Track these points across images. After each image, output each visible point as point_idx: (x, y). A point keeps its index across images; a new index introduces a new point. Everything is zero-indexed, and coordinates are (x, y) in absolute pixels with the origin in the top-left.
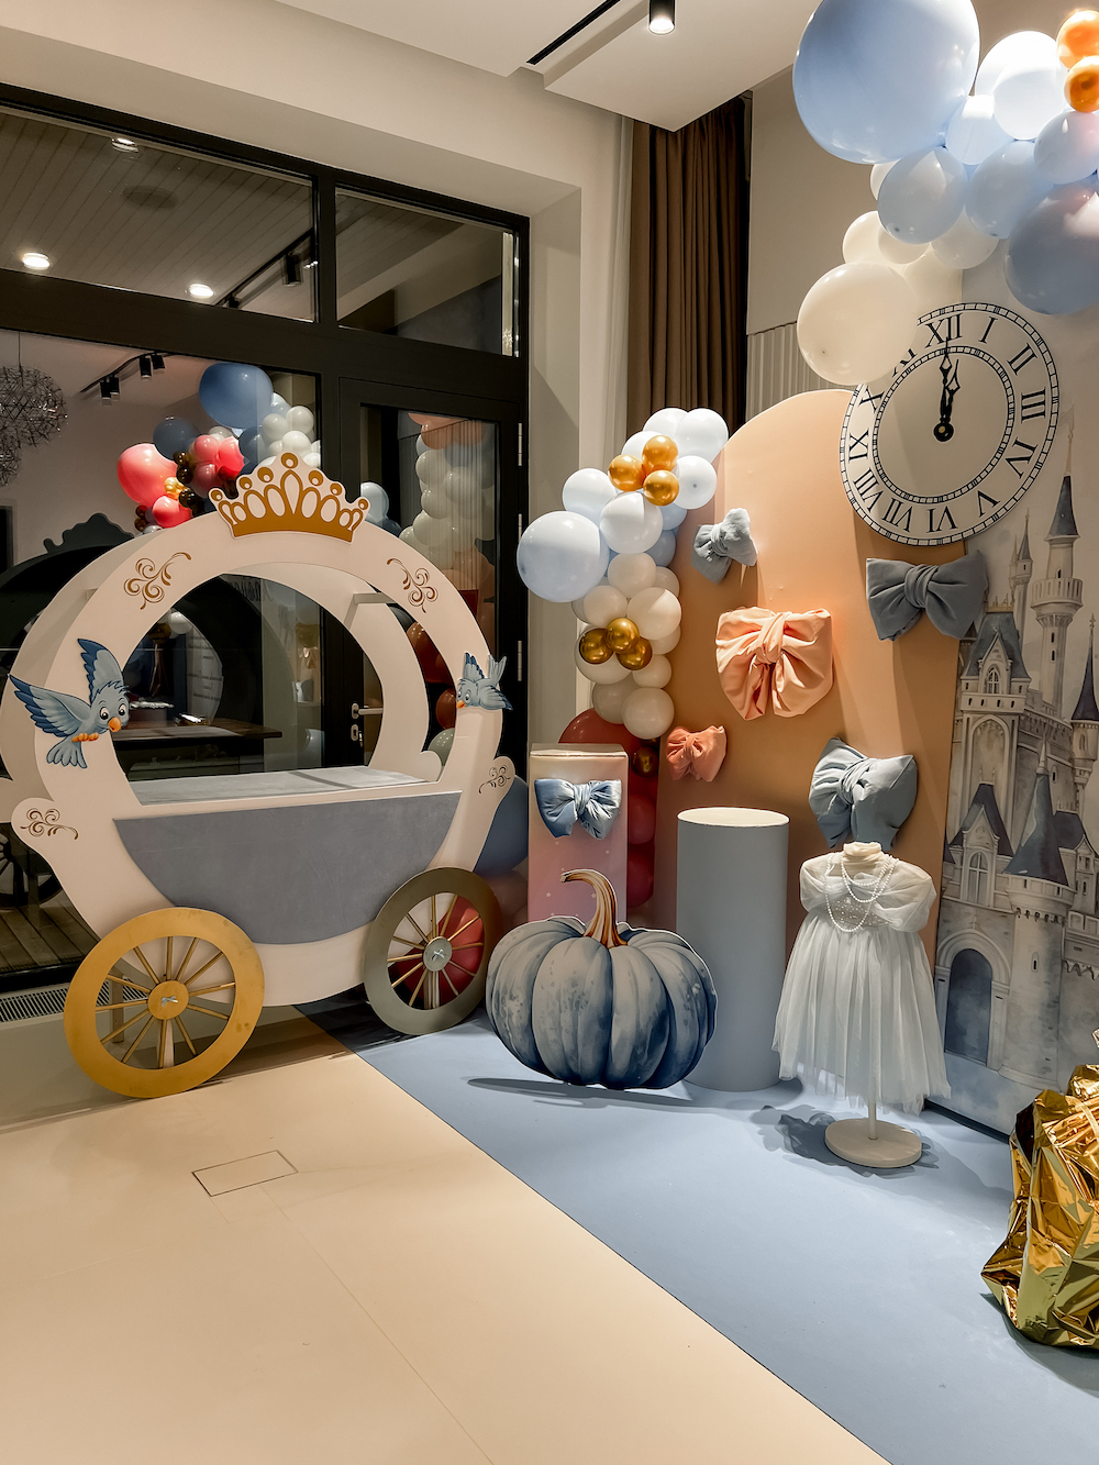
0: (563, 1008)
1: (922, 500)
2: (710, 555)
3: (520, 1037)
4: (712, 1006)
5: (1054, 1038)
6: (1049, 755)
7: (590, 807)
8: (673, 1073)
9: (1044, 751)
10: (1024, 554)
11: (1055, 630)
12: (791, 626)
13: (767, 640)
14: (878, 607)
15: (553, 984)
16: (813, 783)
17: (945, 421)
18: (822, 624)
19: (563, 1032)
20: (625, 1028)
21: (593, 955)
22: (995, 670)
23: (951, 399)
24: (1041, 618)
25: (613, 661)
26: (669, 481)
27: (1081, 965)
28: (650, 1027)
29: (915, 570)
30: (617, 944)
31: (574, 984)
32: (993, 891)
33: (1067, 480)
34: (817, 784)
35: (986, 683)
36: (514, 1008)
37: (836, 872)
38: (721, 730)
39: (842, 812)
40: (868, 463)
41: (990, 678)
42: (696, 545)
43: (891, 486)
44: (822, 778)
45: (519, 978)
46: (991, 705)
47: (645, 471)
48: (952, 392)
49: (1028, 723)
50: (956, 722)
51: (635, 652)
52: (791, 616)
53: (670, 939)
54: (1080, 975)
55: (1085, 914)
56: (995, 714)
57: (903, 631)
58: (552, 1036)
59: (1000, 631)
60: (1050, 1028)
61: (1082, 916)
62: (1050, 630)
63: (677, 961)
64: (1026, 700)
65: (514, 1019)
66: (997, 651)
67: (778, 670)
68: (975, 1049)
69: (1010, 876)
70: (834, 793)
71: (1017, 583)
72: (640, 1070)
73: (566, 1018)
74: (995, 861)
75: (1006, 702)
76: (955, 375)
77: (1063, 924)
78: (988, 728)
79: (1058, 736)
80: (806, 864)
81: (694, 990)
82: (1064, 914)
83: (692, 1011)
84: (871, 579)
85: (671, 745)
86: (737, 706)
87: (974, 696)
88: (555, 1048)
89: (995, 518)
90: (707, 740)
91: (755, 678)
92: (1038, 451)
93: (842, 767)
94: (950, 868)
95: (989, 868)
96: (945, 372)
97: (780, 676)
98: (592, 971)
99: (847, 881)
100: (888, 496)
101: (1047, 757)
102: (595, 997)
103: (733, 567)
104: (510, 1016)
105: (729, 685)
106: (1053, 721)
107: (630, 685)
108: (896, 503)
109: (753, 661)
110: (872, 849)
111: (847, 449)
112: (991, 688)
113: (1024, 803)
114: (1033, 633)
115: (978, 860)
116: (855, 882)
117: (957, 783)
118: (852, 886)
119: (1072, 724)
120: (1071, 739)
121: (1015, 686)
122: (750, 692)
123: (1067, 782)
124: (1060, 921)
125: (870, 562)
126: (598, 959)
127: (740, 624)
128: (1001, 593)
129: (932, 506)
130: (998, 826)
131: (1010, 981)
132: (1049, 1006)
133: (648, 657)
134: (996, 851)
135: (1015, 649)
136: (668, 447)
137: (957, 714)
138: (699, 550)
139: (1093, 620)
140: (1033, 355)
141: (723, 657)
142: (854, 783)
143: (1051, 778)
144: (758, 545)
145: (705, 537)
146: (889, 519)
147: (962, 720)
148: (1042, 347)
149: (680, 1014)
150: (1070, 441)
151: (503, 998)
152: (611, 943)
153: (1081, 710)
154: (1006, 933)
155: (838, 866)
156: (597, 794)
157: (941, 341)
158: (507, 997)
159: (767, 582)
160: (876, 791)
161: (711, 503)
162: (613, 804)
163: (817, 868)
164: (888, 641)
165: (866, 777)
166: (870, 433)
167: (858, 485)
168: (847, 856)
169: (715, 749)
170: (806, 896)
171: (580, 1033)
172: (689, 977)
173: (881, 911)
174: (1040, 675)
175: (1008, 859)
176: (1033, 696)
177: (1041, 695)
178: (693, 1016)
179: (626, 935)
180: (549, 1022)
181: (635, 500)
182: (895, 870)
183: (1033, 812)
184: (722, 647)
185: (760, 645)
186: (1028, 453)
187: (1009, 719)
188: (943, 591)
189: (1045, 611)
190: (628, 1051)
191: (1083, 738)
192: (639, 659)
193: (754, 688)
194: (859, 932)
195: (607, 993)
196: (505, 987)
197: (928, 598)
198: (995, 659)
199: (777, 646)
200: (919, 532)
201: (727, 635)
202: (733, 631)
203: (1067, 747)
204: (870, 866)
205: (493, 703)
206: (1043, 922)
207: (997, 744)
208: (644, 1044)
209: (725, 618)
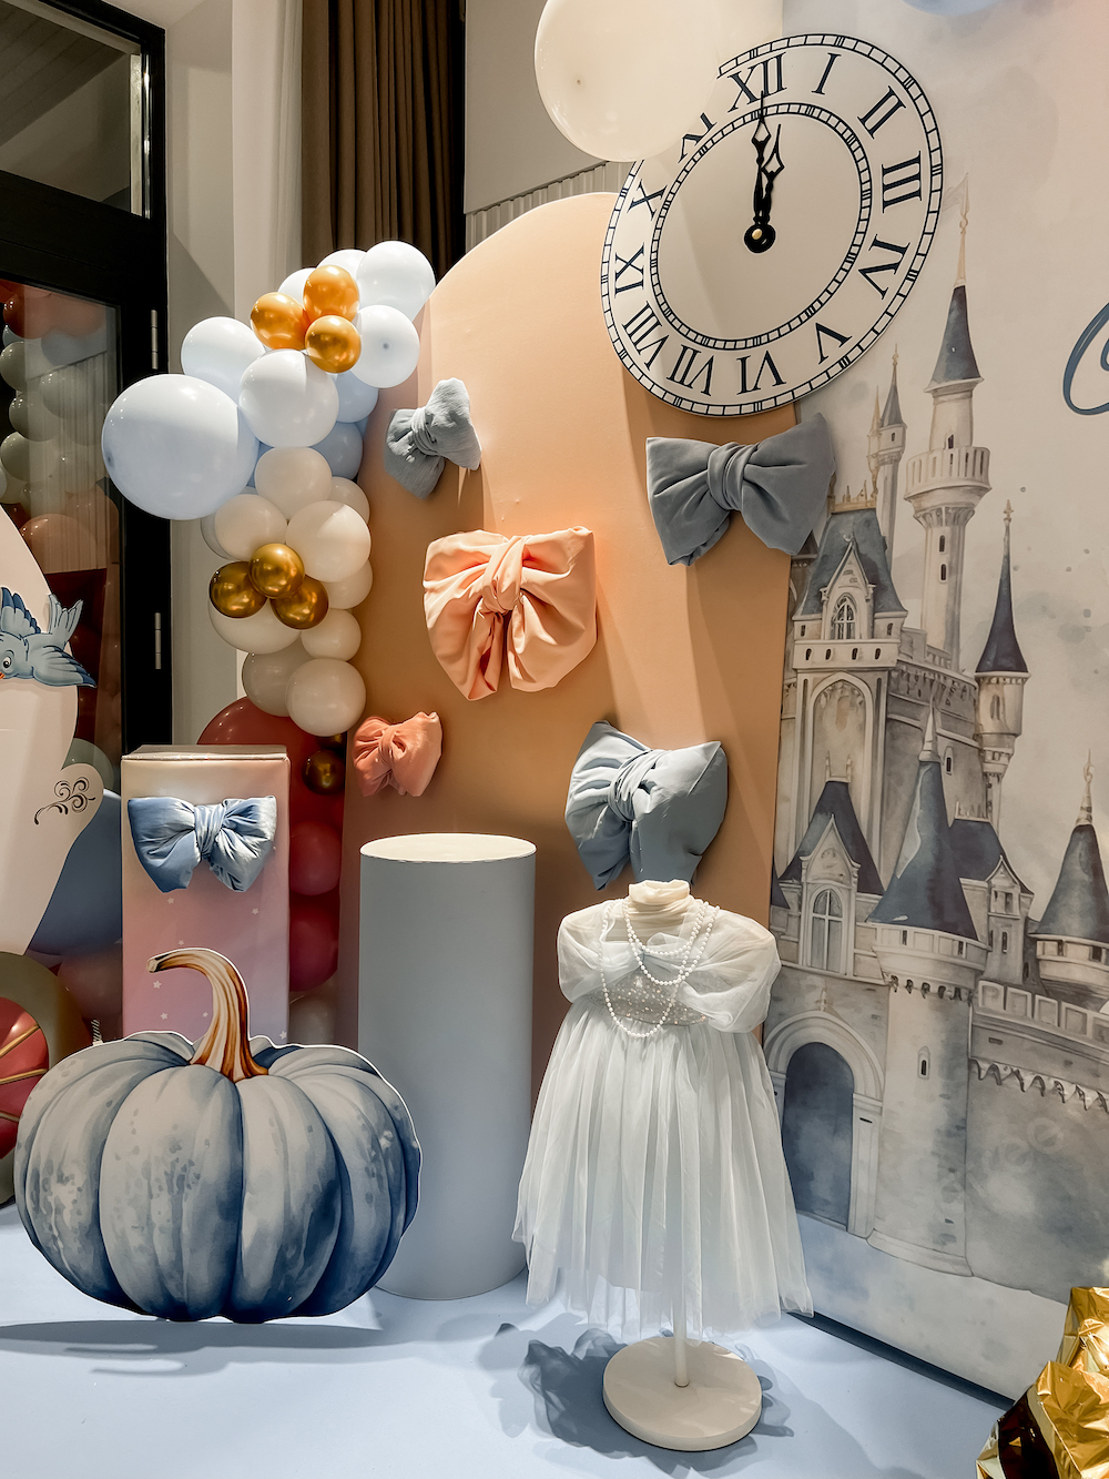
0: (155, 1191)
1: (730, 345)
2: (412, 453)
3: (78, 1245)
4: (412, 1168)
5: (958, 1186)
6: (940, 730)
7: (222, 841)
8: (347, 1286)
9: (930, 724)
10: (892, 416)
11: (946, 531)
12: (534, 553)
13: (498, 574)
14: (667, 511)
15: (136, 1151)
16: (572, 790)
17: (762, 220)
18: (580, 546)
19: (156, 1232)
20: (263, 1217)
21: (209, 1093)
22: (848, 602)
23: (770, 187)
24: (921, 515)
25: (267, 616)
26: (345, 332)
27: (1001, 1067)
28: (309, 1211)
29: (723, 451)
30: (250, 1074)
31: (175, 1148)
32: (852, 950)
33: (960, 294)
34: (579, 791)
35: (833, 623)
36: (67, 1198)
37: (620, 932)
38: (434, 718)
39: (615, 833)
40: (645, 295)
41: (840, 616)
42: (390, 437)
43: (682, 328)
44: (584, 782)
45: (75, 1144)
46: (842, 656)
47: (308, 318)
48: (772, 176)
49: (903, 683)
50: (787, 688)
51: (301, 600)
52: (531, 539)
53: (341, 1058)
54: (999, 1082)
55: (1006, 985)
56: (850, 671)
57: (704, 550)
58: (135, 1240)
59: (854, 540)
60: (952, 1170)
61: (1001, 988)
62: (937, 533)
63: (353, 1095)
64: (900, 645)
65: (67, 1216)
66: (850, 572)
67: (516, 621)
68: (827, 1202)
69: (879, 926)
70: (605, 803)
71: (884, 464)
72: (291, 1287)
73: (161, 1208)
74: (854, 903)
75: (867, 652)
76: (776, 150)
77: (970, 1000)
78: (838, 694)
79: (954, 699)
80: (568, 921)
81: (384, 1143)
82: (971, 985)
83: (380, 1178)
84: (655, 467)
85: (360, 743)
86: (456, 679)
87: (816, 644)
88: (141, 1260)
89: (845, 362)
90: (414, 735)
91: (482, 634)
92: (910, 253)
93: (613, 764)
94: (781, 915)
95: (844, 914)
96: (760, 146)
97: (519, 629)
98: (209, 1122)
99: (636, 948)
100: (676, 342)
101: (936, 735)
102: (212, 1167)
103: (447, 468)
104: (59, 1211)
105: (444, 646)
106: (946, 677)
107: (297, 654)
108: (689, 353)
109: (479, 608)
110: (673, 892)
111: (612, 277)
112: (842, 631)
113: (900, 810)
114: (910, 541)
115: (827, 902)
116: (651, 950)
117: (789, 783)
118: (644, 956)
119: (978, 680)
120: (975, 703)
121: (881, 625)
122: (475, 656)
123: (970, 773)
124: (964, 996)
125: (651, 442)
126: (217, 1104)
127: (459, 554)
128: (856, 480)
129: (743, 354)
130: (857, 846)
131: (882, 1093)
132: (949, 1134)
133: (322, 609)
134: (855, 886)
135: (880, 565)
136: (343, 284)
137: (788, 675)
138: (395, 446)
139: (1008, 511)
140: (900, 104)
141: (434, 604)
142: (634, 787)
143: (944, 768)
144: (484, 438)
145: (403, 426)
146: (678, 377)
147: (795, 685)
148: (914, 91)
149: (360, 1183)
150: (963, 232)
151: (46, 1181)
152: (238, 1072)
153: (992, 656)
154: (874, 1017)
155: (621, 923)
156: (236, 819)
157: (753, 99)
158: (54, 1178)
159: (498, 494)
160: (669, 798)
161: (413, 380)
162: (262, 835)
163: (585, 928)
164: (681, 567)
165: (651, 776)
166: (647, 251)
167: (630, 329)
168: (637, 905)
169: (426, 746)
170: (567, 976)
171: (185, 1230)
172: (373, 1121)
173: (697, 1000)
174: (922, 605)
175: (874, 899)
176: (910, 638)
177: (924, 637)
178: (381, 1186)
179: (267, 1057)
180: (130, 1216)
181: (293, 362)
182: (715, 927)
183: (914, 822)
184: (432, 590)
185: (488, 582)
186: (894, 257)
187: (872, 678)
188: (768, 477)
189: (928, 503)
190: (269, 1255)
191: (997, 701)
192: (307, 611)
193: (480, 649)
194: (659, 1037)
195: (233, 1159)
196: (49, 1164)
197: (745, 491)
198: (848, 584)
199: (513, 584)
200: (725, 393)
201: (440, 572)
202: (446, 565)
203: (969, 715)
204: (673, 922)
205: (59, 675)
206: (936, 998)
207: (852, 719)
208: (297, 1241)
209: (436, 547)
